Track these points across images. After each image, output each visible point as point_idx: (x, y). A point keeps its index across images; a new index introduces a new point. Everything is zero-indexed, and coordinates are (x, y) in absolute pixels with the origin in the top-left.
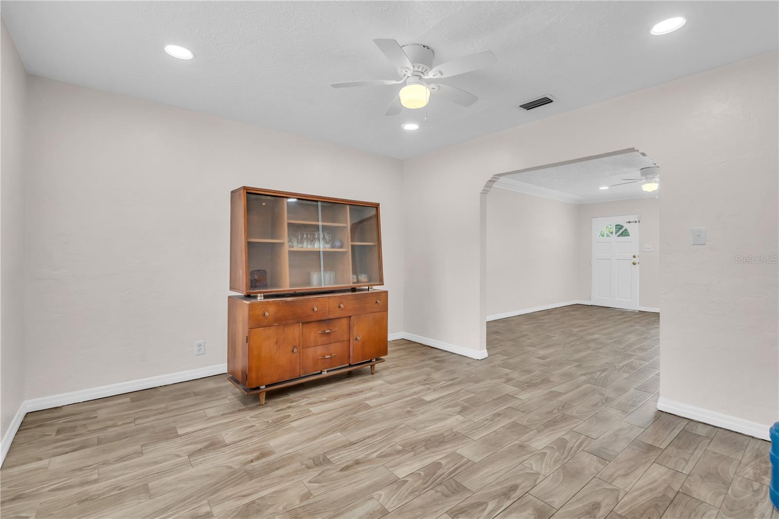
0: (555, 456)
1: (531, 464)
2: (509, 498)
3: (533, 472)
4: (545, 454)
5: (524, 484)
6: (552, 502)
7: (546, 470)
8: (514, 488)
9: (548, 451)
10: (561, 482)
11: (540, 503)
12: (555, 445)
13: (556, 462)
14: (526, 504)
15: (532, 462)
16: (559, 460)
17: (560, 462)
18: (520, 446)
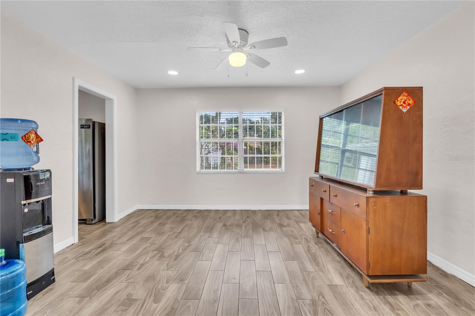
0: (160, 284)
1: (172, 273)
2: (176, 255)
3: (170, 270)
4: (167, 283)
5: (172, 262)
6: (158, 262)
7: (164, 274)
8: (175, 259)
9: (165, 285)
10: (155, 271)
11: (164, 259)
12: (162, 293)
13: (159, 281)
14: (169, 257)
15: (172, 274)
16: (158, 283)
17: (157, 282)
18: (183, 280)
